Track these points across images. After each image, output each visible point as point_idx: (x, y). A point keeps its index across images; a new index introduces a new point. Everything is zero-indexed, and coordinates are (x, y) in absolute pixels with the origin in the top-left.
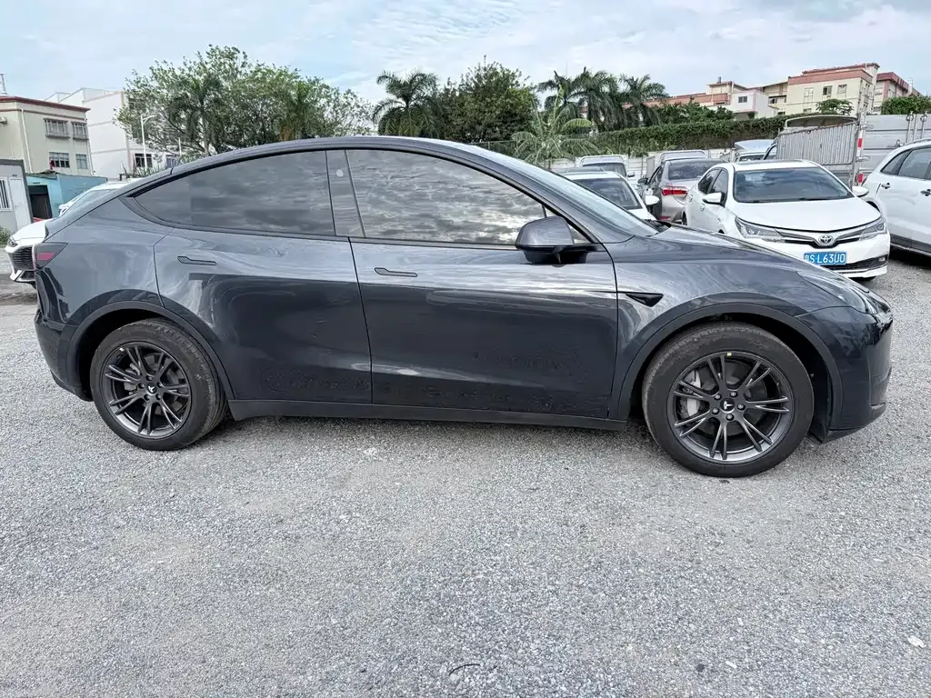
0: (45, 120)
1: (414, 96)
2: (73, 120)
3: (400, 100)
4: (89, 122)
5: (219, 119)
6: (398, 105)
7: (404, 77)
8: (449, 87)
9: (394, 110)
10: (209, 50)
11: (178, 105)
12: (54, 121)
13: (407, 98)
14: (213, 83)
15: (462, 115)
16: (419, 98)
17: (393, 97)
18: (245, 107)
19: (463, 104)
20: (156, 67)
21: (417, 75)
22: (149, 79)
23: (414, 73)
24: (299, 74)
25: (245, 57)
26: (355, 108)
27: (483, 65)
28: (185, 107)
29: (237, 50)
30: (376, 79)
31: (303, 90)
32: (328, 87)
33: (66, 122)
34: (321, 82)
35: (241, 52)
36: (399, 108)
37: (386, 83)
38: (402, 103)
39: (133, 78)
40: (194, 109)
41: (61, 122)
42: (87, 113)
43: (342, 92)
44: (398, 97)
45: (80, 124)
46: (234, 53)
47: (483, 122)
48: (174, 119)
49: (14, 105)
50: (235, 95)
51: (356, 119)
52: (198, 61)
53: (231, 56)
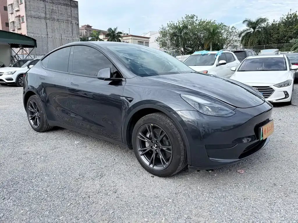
0: (138, 41)
1: (257, 27)
2: (145, 41)
3: (251, 29)
4: (150, 42)
5: (185, 39)
6: (251, 31)
7: (254, 20)
8: (274, 23)
9: (248, 33)
10: (186, 16)
11: (174, 35)
12: (140, 42)
13: (254, 28)
14: (185, 27)
15: (278, 33)
16: (259, 28)
17: (248, 28)
18: (195, 34)
19: (279, 29)
20: (169, 23)
21: (260, 19)
22: (166, 27)
23: (258, 18)
24: (216, 22)
25: (197, 17)
26: (235, 33)
27: (290, 13)
28: (175, 35)
29: (194, 15)
30: (242, 22)
31: (216, 28)
32: (226, 26)
33: (144, 42)
34: (223, 24)
35: (196, 16)
36: (250, 32)
37: (246, 23)
38: (252, 30)
39: (161, 27)
40: (178, 36)
41: (142, 42)
42: (150, 39)
43: (231, 27)
44: (250, 28)
45: (147, 42)
46: (194, 17)
47: (287, 36)
48: (172, 40)
49: (130, 37)
50: (192, 31)
51: (235, 37)
52: (182, 20)
53: (192, 17)
